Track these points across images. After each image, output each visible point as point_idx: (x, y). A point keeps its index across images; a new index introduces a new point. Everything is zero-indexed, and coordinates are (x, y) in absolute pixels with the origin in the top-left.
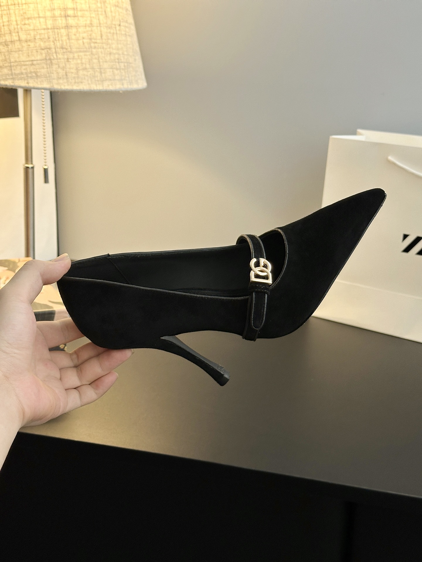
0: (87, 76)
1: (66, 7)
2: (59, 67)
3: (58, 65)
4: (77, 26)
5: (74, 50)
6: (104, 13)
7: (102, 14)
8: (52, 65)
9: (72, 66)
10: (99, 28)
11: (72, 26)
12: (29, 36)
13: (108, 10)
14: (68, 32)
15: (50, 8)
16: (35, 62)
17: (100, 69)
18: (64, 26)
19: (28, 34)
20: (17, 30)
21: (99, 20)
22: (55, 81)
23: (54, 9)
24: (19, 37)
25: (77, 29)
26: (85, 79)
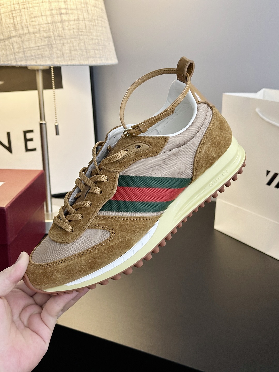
0: (77, 55)
1: (60, 8)
2: (57, 49)
3: (57, 48)
4: (69, 21)
5: (67, 37)
6: (86, 11)
7: (85, 12)
8: (52, 48)
9: (67, 48)
10: (84, 21)
11: (65, 20)
12: (35, 30)
13: (89, 9)
14: (63, 25)
15: (49, 9)
16: (40, 47)
17: (86, 50)
18: (59, 21)
19: (35, 28)
20: (27, 26)
21: (83, 16)
22: (55, 60)
23: (52, 10)
24: (29, 30)
25: (69, 22)
26: (76, 57)
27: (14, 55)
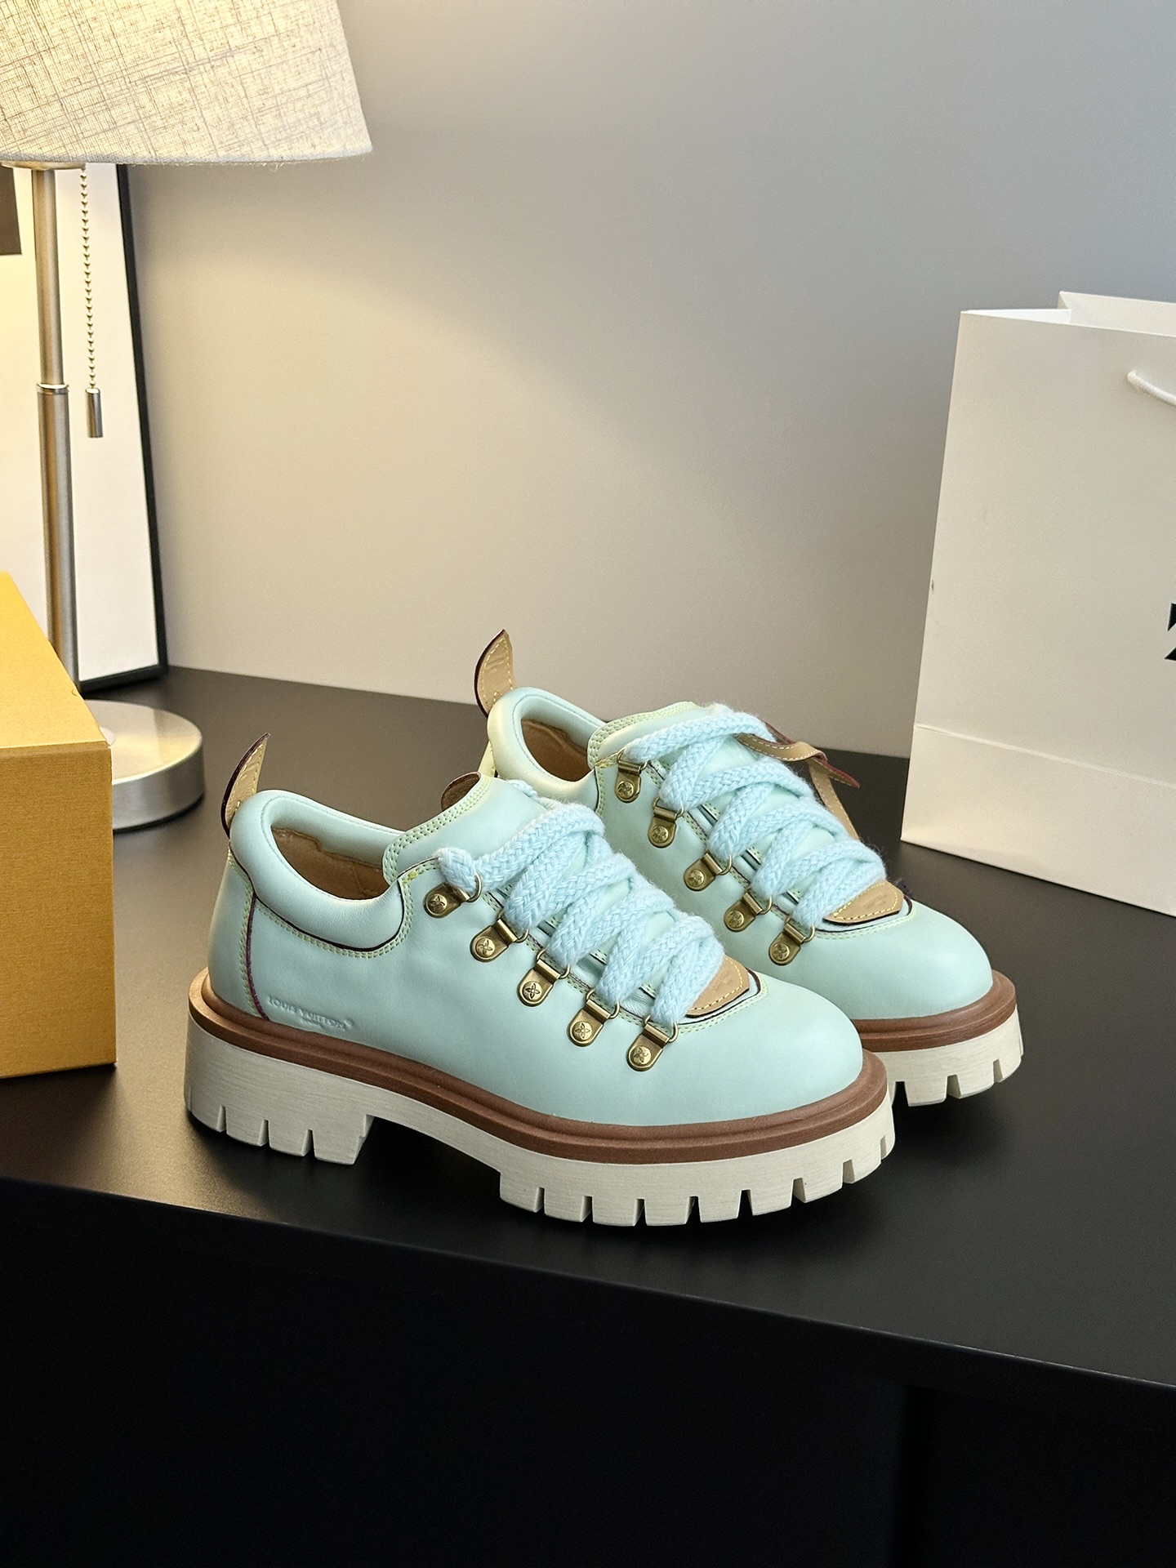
27: (252, 122)
